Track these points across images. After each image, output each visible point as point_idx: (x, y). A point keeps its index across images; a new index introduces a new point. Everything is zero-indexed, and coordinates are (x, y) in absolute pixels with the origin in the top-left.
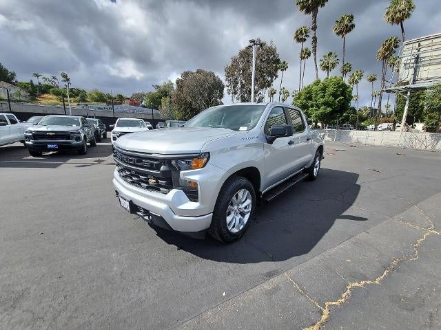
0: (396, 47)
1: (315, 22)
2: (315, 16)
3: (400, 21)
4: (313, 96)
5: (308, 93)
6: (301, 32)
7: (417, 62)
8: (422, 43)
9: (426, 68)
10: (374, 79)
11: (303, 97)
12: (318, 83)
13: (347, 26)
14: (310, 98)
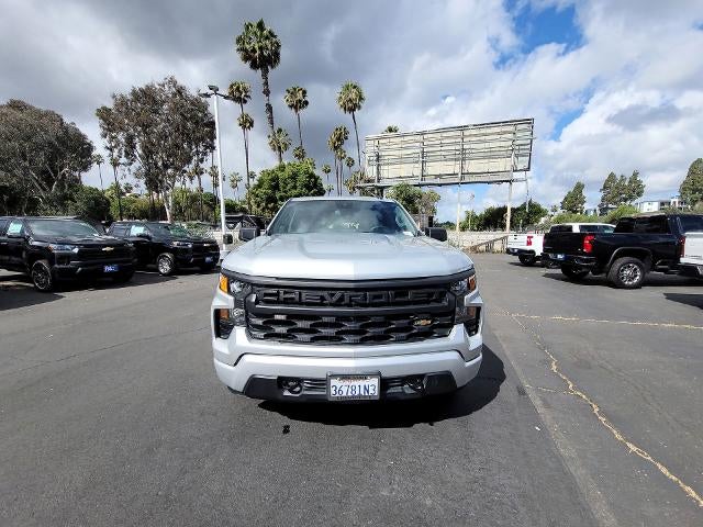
0: (346, 138)
1: (266, 84)
2: (265, 75)
3: (352, 110)
4: (281, 184)
5: (272, 180)
6: (238, 88)
7: (378, 160)
8: (381, 141)
9: (386, 167)
10: (329, 171)
11: (266, 185)
12: (282, 168)
13: (300, 101)
14: (276, 188)
